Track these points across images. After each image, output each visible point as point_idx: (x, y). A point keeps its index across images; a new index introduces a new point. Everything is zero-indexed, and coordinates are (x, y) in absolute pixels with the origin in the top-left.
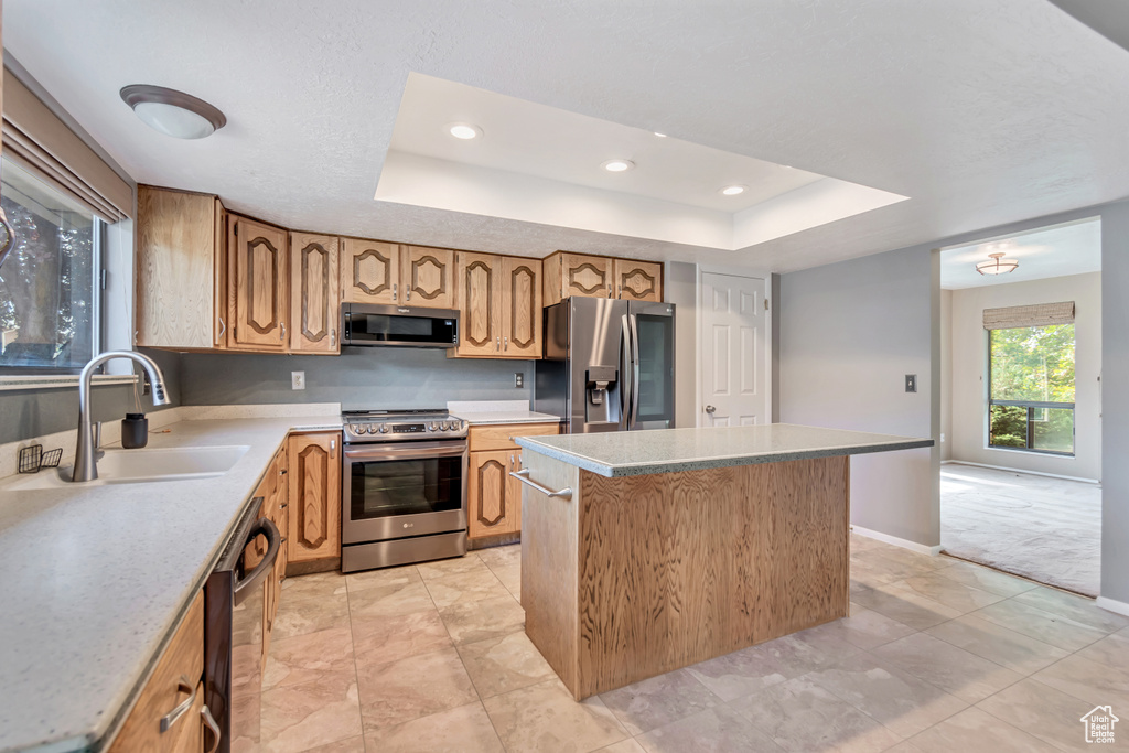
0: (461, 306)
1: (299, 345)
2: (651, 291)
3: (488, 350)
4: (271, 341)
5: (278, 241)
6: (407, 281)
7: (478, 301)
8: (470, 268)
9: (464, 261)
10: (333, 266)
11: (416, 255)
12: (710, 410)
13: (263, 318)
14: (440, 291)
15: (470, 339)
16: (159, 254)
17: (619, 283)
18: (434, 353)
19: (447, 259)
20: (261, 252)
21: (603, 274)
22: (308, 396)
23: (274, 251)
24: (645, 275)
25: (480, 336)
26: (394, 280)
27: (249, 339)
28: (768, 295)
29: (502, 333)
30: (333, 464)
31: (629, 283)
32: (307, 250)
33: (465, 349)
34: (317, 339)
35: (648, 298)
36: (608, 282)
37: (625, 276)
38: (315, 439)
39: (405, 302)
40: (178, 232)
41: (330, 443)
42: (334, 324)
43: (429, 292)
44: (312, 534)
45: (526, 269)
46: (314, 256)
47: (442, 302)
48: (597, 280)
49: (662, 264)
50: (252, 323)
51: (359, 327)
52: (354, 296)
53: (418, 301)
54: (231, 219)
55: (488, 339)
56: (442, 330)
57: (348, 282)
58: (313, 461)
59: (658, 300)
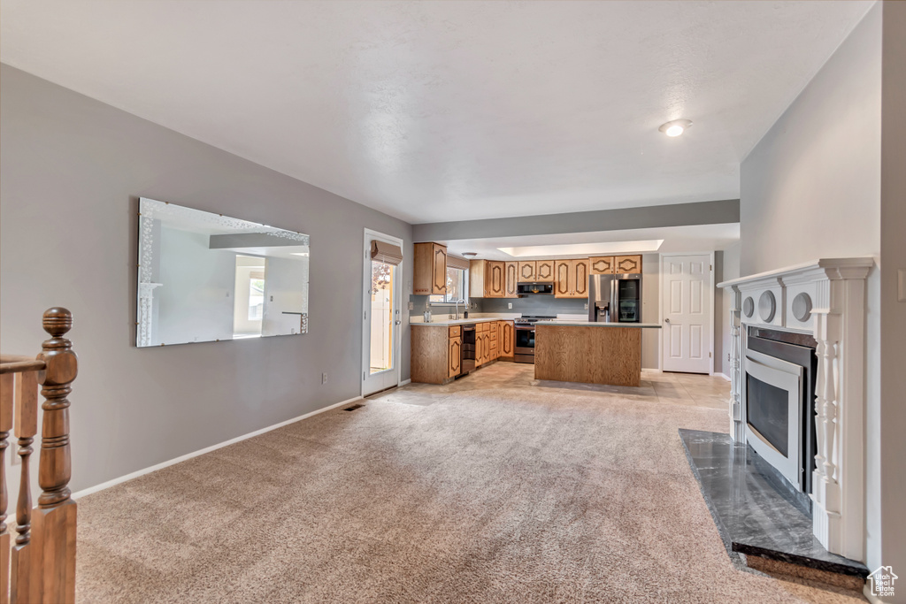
0: (556, 280)
1: (507, 295)
2: (635, 267)
3: (567, 295)
4: (499, 294)
5: (501, 266)
6: (538, 273)
7: (563, 278)
8: (561, 265)
9: (558, 263)
10: (516, 271)
11: (540, 264)
12: (667, 321)
13: (497, 288)
14: (550, 275)
15: (560, 291)
16: (473, 275)
17: (617, 266)
18: (546, 296)
19: (551, 264)
20: (497, 270)
21: (609, 264)
22: (513, 311)
23: (500, 269)
24: (631, 261)
25: (563, 290)
26: (534, 273)
27: (493, 294)
28: (712, 263)
29: (572, 289)
30: (512, 330)
31: (622, 265)
32: (509, 267)
33: (558, 295)
34: (512, 293)
35: (633, 271)
36: (612, 266)
37: (620, 263)
38: (508, 322)
39: (538, 280)
40: (477, 269)
41: (511, 324)
42: (516, 289)
43: (545, 276)
44: (507, 349)
45: (582, 264)
46: (512, 268)
47: (550, 279)
48: (606, 266)
49: (641, 256)
50: (494, 290)
51: (523, 290)
52: (522, 280)
53: (542, 279)
54: (488, 263)
55: (567, 291)
56: (547, 289)
57: (520, 275)
58: (507, 328)
59: (639, 272)
